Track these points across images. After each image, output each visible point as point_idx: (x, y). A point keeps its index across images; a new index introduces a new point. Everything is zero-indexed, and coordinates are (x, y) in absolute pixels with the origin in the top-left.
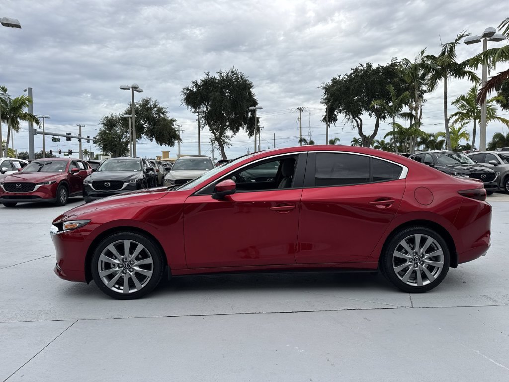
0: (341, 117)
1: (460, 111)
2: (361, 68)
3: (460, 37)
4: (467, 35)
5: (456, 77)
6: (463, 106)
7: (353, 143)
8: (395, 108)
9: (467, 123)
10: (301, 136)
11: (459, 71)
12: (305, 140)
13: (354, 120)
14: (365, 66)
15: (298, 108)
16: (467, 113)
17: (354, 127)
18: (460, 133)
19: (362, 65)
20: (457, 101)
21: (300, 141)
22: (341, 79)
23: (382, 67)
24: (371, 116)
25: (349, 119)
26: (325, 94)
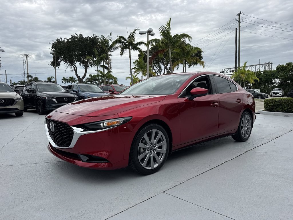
0: (62, 63)
1: (136, 67)
2: (76, 36)
3: (136, 30)
4: (139, 30)
5: (133, 50)
6: (137, 65)
7: (63, 80)
8: (98, 62)
9: (139, 73)
10: (28, 73)
11: (135, 47)
12: (31, 76)
13: (72, 66)
14: (79, 35)
15: (25, 55)
16: (139, 68)
17: (72, 71)
18: (136, 78)
19: (77, 35)
20: (135, 62)
21: (28, 77)
22: (62, 40)
23: (90, 37)
24: (81, 65)
25: (69, 65)
26: (52, 48)
